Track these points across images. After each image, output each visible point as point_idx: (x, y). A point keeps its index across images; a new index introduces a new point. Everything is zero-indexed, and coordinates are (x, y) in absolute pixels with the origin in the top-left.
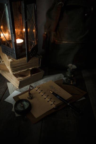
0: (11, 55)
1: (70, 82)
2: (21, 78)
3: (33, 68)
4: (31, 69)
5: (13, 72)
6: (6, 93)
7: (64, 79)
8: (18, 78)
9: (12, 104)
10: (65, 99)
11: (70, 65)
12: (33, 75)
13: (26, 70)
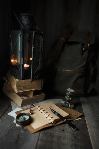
0: (18, 76)
1: (69, 105)
2: (24, 97)
3: (36, 89)
4: (33, 90)
5: (18, 90)
6: (9, 109)
7: (63, 102)
8: (22, 97)
9: (14, 118)
10: (63, 116)
11: (69, 90)
12: (35, 96)
13: (29, 90)
